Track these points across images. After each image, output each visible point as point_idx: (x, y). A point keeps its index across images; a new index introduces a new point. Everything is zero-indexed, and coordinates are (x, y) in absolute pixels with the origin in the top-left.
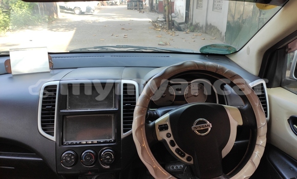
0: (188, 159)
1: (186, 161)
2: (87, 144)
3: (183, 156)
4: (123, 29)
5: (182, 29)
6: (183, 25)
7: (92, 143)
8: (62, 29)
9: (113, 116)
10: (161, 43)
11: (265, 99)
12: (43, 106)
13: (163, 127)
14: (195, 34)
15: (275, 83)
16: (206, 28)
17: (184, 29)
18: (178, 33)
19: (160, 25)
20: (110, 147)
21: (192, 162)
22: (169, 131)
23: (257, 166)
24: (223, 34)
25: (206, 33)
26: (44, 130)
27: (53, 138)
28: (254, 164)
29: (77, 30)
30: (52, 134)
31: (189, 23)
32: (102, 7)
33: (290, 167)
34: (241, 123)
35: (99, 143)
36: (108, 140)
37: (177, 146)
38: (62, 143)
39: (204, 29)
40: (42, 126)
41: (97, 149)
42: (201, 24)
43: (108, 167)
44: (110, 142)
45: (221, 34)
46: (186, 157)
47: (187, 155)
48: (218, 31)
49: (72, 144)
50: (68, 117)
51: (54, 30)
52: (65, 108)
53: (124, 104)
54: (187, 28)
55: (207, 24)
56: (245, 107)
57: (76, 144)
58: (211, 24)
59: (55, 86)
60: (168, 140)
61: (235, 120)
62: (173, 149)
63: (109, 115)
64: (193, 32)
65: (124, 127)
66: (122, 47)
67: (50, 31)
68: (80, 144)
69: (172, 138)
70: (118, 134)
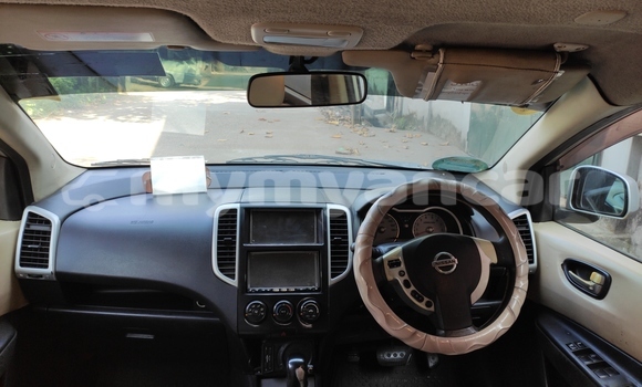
0: (428, 305)
1: (425, 307)
2: (280, 292)
3: (421, 301)
4: (263, 120)
5: (381, 122)
6: (382, 115)
7: (288, 291)
8: (137, 118)
9: (316, 254)
10: (341, 150)
11: (530, 237)
12: (219, 238)
13: (394, 263)
14: (408, 133)
15: (544, 216)
16: (430, 124)
17: (385, 123)
18: (373, 130)
19: (338, 113)
20: (312, 297)
21: (432, 309)
22: (403, 267)
23: (517, 316)
24: (464, 136)
25: (429, 132)
26: (221, 271)
27: (234, 283)
28: (512, 312)
29: (167, 120)
30: (232, 277)
31: (396, 111)
32: (214, 73)
33: (566, 332)
34: (495, 261)
35: (297, 291)
36: (310, 288)
37: (413, 288)
38: (247, 291)
39: (426, 124)
40: (219, 265)
41: (295, 299)
42: (419, 116)
43: (310, 326)
44: (312, 291)
45: (459, 135)
46: (424, 302)
47: (426, 299)
48: (454, 129)
49: (260, 291)
50: (253, 253)
51: (120, 118)
52: (249, 243)
53: (332, 237)
54: (392, 121)
55: (431, 115)
56: (500, 240)
57: (266, 292)
58: (439, 116)
59: (235, 210)
60: (401, 281)
61: (488, 257)
62: (408, 292)
63: (310, 253)
64: (404, 129)
65: (332, 269)
66: (309, 157)
67: (111, 120)
68: (271, 291)
69: (406, 277)
70: (324, 279)
